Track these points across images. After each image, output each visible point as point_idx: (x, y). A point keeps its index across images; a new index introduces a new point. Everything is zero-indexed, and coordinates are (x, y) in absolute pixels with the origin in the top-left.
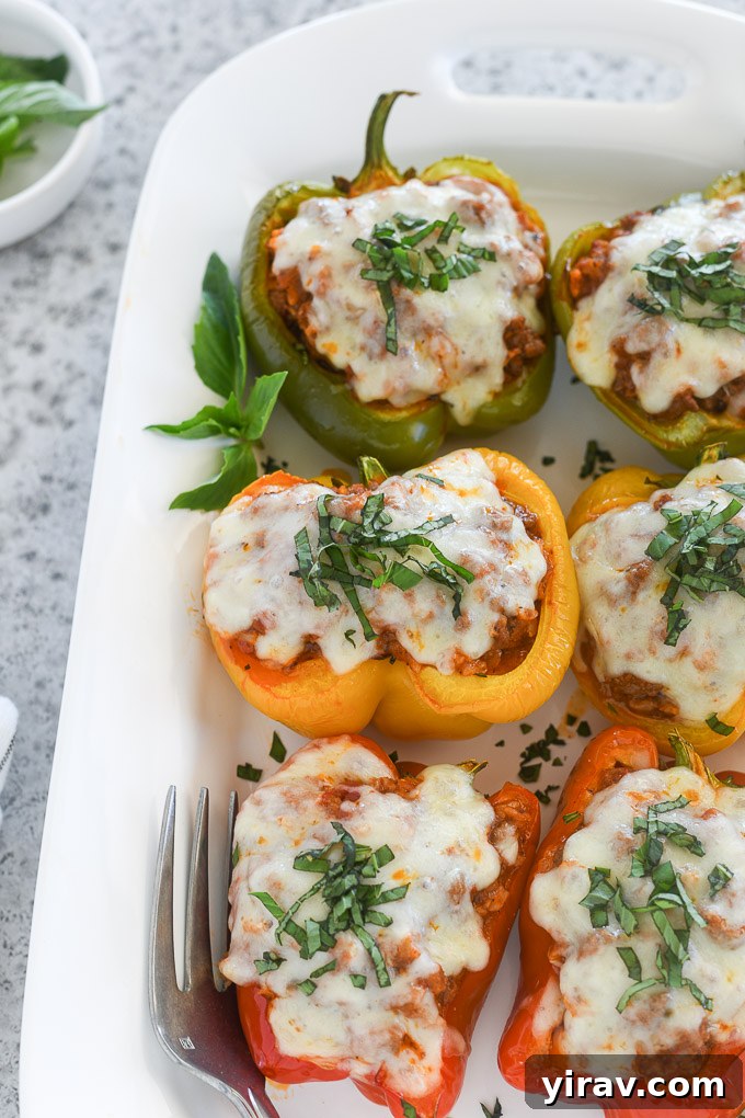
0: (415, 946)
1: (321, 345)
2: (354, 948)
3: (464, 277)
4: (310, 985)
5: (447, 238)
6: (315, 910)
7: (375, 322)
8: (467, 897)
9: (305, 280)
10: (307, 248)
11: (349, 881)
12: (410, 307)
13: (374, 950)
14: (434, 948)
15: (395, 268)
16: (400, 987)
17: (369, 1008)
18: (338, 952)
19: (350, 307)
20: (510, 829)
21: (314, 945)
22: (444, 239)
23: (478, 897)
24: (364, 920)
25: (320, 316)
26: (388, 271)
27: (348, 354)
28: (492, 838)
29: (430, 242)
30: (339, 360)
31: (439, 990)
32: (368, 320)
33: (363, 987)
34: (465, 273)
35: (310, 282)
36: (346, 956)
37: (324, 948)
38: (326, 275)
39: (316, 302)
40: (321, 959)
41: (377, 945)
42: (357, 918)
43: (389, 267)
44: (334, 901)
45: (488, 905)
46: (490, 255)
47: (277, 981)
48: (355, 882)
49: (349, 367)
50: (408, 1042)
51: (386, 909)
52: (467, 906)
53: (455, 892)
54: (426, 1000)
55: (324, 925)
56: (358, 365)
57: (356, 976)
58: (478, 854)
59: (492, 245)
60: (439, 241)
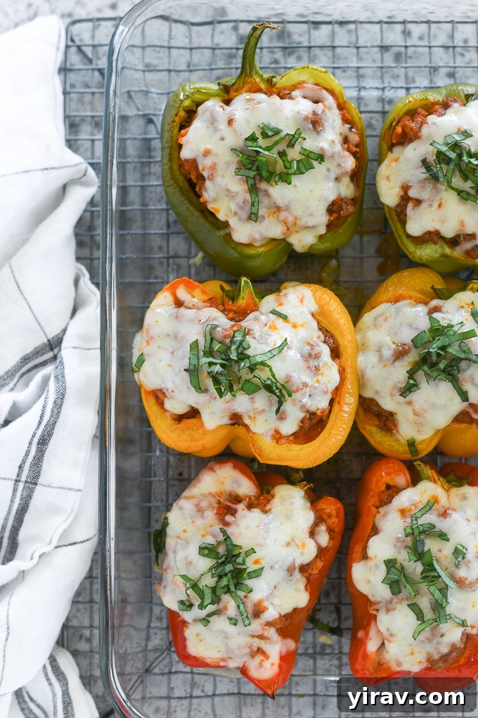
0: (265, 604)
1: (210, 207)
2: (230, 603)
3: (303, 173)
4: (205, 621)
5: (294, 145)
6: (209, 581)
7: (244, 202)
8: (297, 571)
9: (200, 168)
10: (202, 148)
11: (229, 567)
12: (267, 194)
13: (241, 606)
14: (276, 601)
15: (258, 169)
16: (256, 626)
17: (239, 634)
18: (221, 605)
19: (228, 190)
20: (323, 528)
21: (207, 600)
22: (291, 145)
23: (303, 569)
24: (236, 589)
25: (210, 193)
26: (254, 171)
27: (227, 216)
28: (312, 534)
29: (281, 147)
30: (221, 216)
31: (279, 627)
32: (240, 199)
33: (235, 624)
34: (304, 170)
35: (203, 170)
36: (225, 608)
37: (212, 603)
38: (213, 168)
39: (208, 183)
40: (211, 608)
41: (243, 603)
42: (232, 588)
43: (254, 168)
44: (220, 577)
45: (310, 571)
46: (321, 158)
47: (187, 616)
48: (232, 568)
49: (227, 221)
50: (260, 651)
51: (250, 583)
52: (297, 575)
53: (290, 570)
54: (272, 632)
55: (214, 590)
56: (233, 222)
57: (231, 619)
58: (304, 545)
59: (322, 149)
60: (288, 146)
